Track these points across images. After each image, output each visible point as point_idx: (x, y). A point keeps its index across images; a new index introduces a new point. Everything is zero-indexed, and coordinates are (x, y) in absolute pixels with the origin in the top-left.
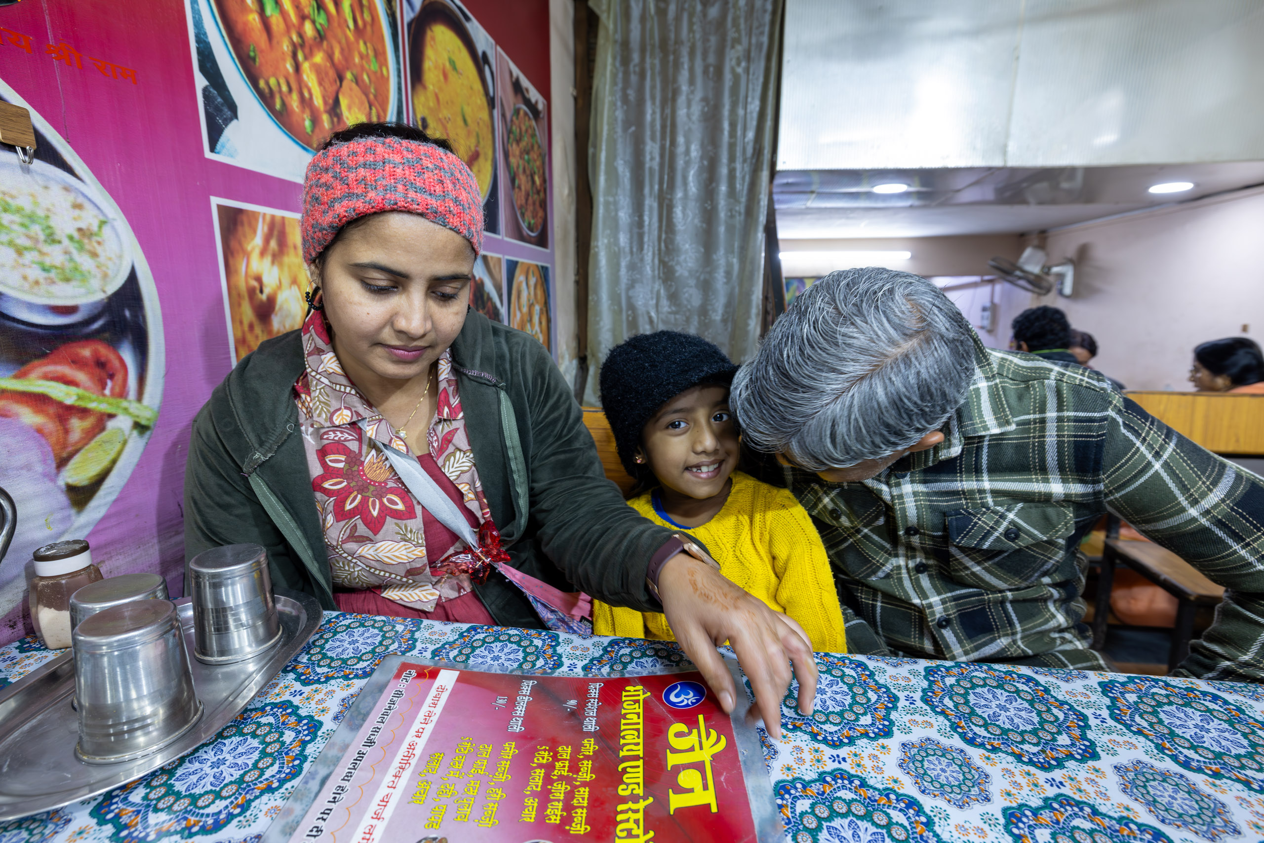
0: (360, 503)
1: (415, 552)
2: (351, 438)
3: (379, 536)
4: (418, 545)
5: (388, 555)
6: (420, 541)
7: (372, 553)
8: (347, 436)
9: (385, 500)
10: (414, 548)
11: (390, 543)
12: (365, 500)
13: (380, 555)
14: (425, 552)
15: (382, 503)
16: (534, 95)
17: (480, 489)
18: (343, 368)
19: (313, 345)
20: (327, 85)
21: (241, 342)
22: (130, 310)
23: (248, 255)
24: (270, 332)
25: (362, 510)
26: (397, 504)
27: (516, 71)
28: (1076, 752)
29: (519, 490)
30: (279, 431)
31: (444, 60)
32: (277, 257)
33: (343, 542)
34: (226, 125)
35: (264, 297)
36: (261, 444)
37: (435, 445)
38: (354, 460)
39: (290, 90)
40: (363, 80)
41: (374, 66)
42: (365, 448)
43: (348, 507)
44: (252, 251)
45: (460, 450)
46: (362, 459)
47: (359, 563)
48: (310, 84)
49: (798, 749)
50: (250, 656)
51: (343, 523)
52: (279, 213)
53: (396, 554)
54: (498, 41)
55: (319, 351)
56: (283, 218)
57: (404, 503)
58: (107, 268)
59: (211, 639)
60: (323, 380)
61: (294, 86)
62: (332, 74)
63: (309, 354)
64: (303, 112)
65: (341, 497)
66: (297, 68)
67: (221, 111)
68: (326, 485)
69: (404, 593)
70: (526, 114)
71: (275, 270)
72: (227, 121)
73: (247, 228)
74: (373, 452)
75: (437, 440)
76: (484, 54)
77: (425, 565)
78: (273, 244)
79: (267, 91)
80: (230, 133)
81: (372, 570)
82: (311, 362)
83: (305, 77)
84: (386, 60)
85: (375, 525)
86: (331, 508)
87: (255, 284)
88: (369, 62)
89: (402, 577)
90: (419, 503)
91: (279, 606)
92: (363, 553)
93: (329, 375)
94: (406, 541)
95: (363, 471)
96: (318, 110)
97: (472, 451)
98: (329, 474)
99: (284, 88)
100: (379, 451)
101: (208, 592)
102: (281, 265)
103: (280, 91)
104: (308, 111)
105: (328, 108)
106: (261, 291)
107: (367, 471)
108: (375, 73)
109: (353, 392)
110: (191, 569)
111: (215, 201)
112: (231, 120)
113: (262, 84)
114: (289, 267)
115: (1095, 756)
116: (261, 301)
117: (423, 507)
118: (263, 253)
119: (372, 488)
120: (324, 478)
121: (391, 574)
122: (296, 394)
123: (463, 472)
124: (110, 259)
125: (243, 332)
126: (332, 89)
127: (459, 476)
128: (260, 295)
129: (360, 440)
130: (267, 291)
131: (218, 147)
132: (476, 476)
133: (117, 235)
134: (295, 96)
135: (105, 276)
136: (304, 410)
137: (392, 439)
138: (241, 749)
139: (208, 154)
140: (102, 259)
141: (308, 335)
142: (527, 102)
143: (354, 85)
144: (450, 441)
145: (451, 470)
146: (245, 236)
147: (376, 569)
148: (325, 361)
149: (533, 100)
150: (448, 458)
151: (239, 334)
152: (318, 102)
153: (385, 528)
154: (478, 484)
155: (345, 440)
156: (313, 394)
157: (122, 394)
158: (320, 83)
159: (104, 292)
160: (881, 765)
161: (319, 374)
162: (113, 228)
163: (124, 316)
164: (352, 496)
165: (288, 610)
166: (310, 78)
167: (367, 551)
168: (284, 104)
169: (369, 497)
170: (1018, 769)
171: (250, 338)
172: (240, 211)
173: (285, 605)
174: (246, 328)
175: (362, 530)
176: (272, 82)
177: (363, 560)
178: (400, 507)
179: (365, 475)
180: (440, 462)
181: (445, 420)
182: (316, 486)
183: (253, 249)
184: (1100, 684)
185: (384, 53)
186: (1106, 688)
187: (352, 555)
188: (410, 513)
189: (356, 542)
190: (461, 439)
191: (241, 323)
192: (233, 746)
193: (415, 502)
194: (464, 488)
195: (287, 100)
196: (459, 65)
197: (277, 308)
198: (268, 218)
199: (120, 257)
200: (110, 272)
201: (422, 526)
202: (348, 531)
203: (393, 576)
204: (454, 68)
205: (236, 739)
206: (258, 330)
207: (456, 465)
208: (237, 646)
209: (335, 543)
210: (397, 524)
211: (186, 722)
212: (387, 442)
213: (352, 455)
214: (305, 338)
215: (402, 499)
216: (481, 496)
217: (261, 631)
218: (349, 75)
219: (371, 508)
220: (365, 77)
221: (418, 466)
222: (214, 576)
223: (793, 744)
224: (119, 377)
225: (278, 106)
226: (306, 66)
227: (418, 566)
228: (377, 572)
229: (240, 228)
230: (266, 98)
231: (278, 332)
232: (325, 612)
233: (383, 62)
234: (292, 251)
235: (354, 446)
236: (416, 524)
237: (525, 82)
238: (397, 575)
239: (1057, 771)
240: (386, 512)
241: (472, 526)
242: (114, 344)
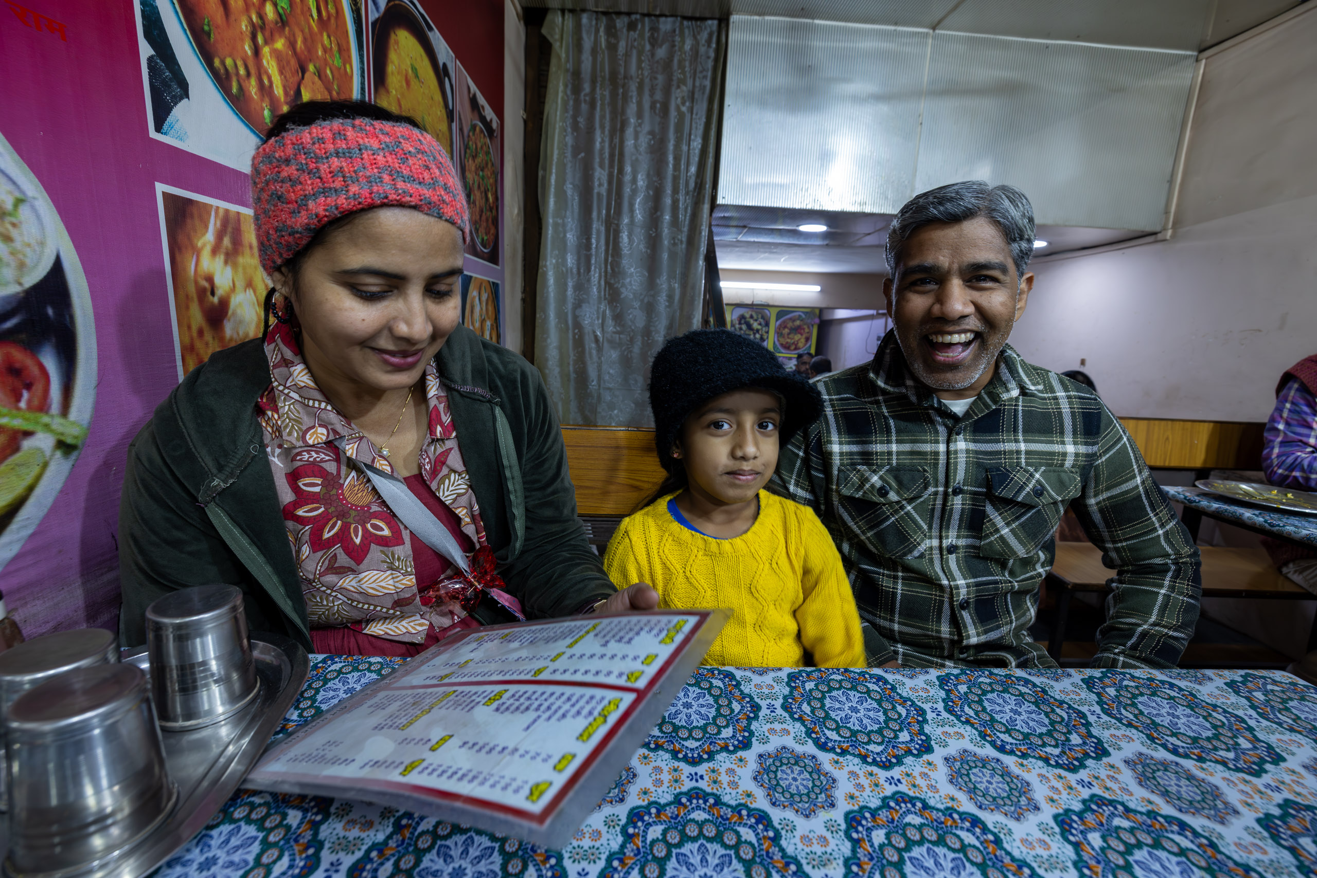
0: (341, 529)
1: (404, 582)
2: (327, 458)
3: (362, 566)
4: (406, 574)
5: (373, 585)
6: (409, 570)
7: (355, 585)
8: (323, 456)
9: (369, 526)
10: (402, 577)
11: (376, 572)
12: (345, 528)
13: (364, 586)
14: (414, 580)
15: (365, 530)
16: (489, 113)
17: (477, 513)
18: (316, 382)
19: (279, 356)
20: (289, 75)
21: (189, 349)
22: (54, 308)
23: (198, 252)
24: (222, 339)
25: (343, 538)
26: (382, 530)
27: (474, 88)
28: (1090, 749)
29: (515, 511)
30: (241, 453)
31: (406, 65)
32: (231, 256)
33: (321, 575)
34: (176, 104)
35: (216, 300)
36: (221, 468)
37: (428, 467)
38: (331, 482)
39: (248, 74)
40: (326, 75)
41: (338, 62)
42: (344, 469)
43: (326, 535)
44: (202, 248)
45: (455, 472)
46: (341, 481)
47: (340, 596)
48: (270, 71)
49: (852, 773)
50: (222, 718)
51: (320, 553)
52: (234, 208)
53: (382, 584)
54: (458, 56)
55: (287, 363)
56: (238, 213)
57: (390, 528)
58: (24, 255)
59: (174, 702)
60: (292, 394)
61: (253, 71)
62: (293, 62)
63: (275, 367)
64: (262, 100)
65: (319, 524)
66: (257, 51)
67: (170, 86)
68: (300, 512)
69: (389, 626)
70: (481, 131)
71: (229, 271)
72: (177, 100)
73: (197, 222)
74: (353, 474)
75: (430, 462)
76: (444, 65)
77: (414, 595)
78: (227, 241)
79: (222, 71)
80: (180, 112)
81: (355, 604)
82: (276, 374)
83: (265, 62)
84: (350, 57)
85: (358, 555)
86: (306, 537)
87: (206, 284)
88: (332, 56)
89: (388, 609)
90: (406, 528)
91: (256, 654)
92: (345, 585)
93: (299, 389)
94: (392, 569)
95: (342, 494)
96: (278, 100)
97: (467, 472)
98: (302, 498)
99: (242, 71)
100: (360, 471)
101: (171, 646)
102: (235, 266)
103: (237, 74)
104: (267, 100)
105: (289, 99)
106: (213, 294)
107: (347, 494)
108: (339, 69)
109: (329, 408)
110: (149, 620)
111: (161, 188)
112: (181, 99)
113: (217, 63)
114: (244, 268)
115: (1106, 753)
116: (212, 303)
117: (411, 532)
118: (215, 251)
119: (353, 513)
120: (297, 504)
121: (376, 606)
122: (260, 411)
123: (459, 495)
124: (29, 245)
125: (192, 339)
126: (294, 80)
127: (455, 500)
128: (211, 297)
129: (338, 460)
130: (220, 292)
131: (165, 127)
132: (474, 499)
133: (38, 217)
134: (253, 81)
135: (21, 266)
136: (269, 429)
137: (374, 458)
138: (234, 842)
139: (153, 134)
140: (18, 245)
141: (273, 345)
142: (483, 119)
143: (316, 79)
144: (444, 463)
145: (446, 494)
146: (195, 231)
147: (359, 602)
148: (295, 374)
149: (488, 119)
150: (442, 481)
151: (187, 340)
152: (279, 91)
153: (369, 556)
154: (476, 507)
155: (322, 461)
156: (281, 411)
157: (43, 407)
158: (281, 72)
159: (20, 284)
160: (933, 783)
161: (288, 388)
162: (33, 208)
163: (47, 314)
164: (331, 522)
165: (268, 658)
166: (271, 66)
167: (349, 582)
168: (241, 88)
169: (350, 524)
170: (1051, 773)
171: (199, 345)
172: (190, 202)
173: (263, 652)
174: (195, 334)
175: (343, 559)
176: (229, 62)
177: (344, 592)
178: (386, 532)
179: (344, 499)
180: (434, 486)
181: (438, 440)
182: (289, 513)
183: (204, 245)
184: (1082, 680)
185: (348, 50)
186: (1089, 683)
187: (331, 588)
188: (397, 539)
189: (336, 573)
190: (455, 460)
191: (189, 327)
192: (222, 839)
193: (402, 527)
194: (462, 512)
195: (245, 84)
196: (421, 72)
197: (230, 312)
198: (221, 212)
199: (42, 244)
200: (28, 261)
201: (410, 552)
202: (327, 562)
203: (379, 608)
204: (417, 76)
205: (226, 828)
206: (208, 336)
207: (451, 489)
208: (206, 707)
209: (311, 577)
210: (382, 552)
211: (159, 811)
212: (369, 462)
213: (330, 478)
214: (268, 349)
215: (388, 524)
216: (479, 518)
217: (237, 686)
218: (311, 68)
219: (353, 535)
220: (328, 72)
221: (405, 488)
222: (179, 627)
223: (846, 769)
224: (38, 388)
225: (234, 90)
226: (266, 50)
227: (407, 596)
228: (360, 605)
229: (189, 221)
230: (221, 79)
231: (231, 340)
232: (310, 656)
233: (347, 60)
234: (247, 251)
235: (331, 467)
236: (404, 551)
237: (482, 100)
238: (382, 607)
239: (1082, 771)
240: (369, 539)
241: (465, 551)
242: (32, 347)
